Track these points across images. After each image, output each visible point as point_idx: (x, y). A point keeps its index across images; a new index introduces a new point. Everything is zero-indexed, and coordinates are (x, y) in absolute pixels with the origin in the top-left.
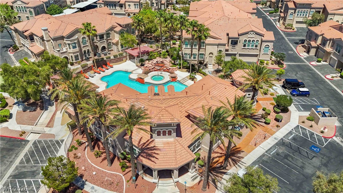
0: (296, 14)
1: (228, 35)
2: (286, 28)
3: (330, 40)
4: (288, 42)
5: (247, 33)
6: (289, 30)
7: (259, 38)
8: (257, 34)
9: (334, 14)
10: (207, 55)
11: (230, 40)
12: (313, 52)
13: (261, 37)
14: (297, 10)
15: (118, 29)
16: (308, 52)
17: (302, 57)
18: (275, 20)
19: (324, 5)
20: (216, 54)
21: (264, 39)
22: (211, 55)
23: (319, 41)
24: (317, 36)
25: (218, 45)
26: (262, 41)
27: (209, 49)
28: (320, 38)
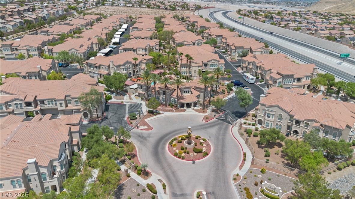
0: (236, 52)
1: (202, 62)
2: (232, 60)
3: (251, 62)
4: (233, 66)
5: (211, 60)
6: (233, 61)
7: (217, 63)
8: (216, 60)
9: (256, 52)
10: (193, 72)
11: (204, 64)
12: (245, 69)
13: (218, 62)
14: (236, 50)
15: (145, 61)
16: (243, 70)
17: (240, 73)
18: (226, 56)
19: (250, 47)
20: (197, 70)
21: (220, 63)
22: (195, 72)
23: (247, 64)
24: (245, 61)
25: (199, 66)
26: (219, 64)
27: (194, 69)
28: (247, 62)
